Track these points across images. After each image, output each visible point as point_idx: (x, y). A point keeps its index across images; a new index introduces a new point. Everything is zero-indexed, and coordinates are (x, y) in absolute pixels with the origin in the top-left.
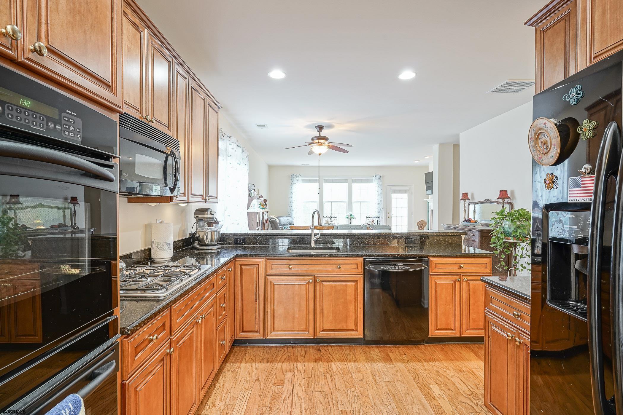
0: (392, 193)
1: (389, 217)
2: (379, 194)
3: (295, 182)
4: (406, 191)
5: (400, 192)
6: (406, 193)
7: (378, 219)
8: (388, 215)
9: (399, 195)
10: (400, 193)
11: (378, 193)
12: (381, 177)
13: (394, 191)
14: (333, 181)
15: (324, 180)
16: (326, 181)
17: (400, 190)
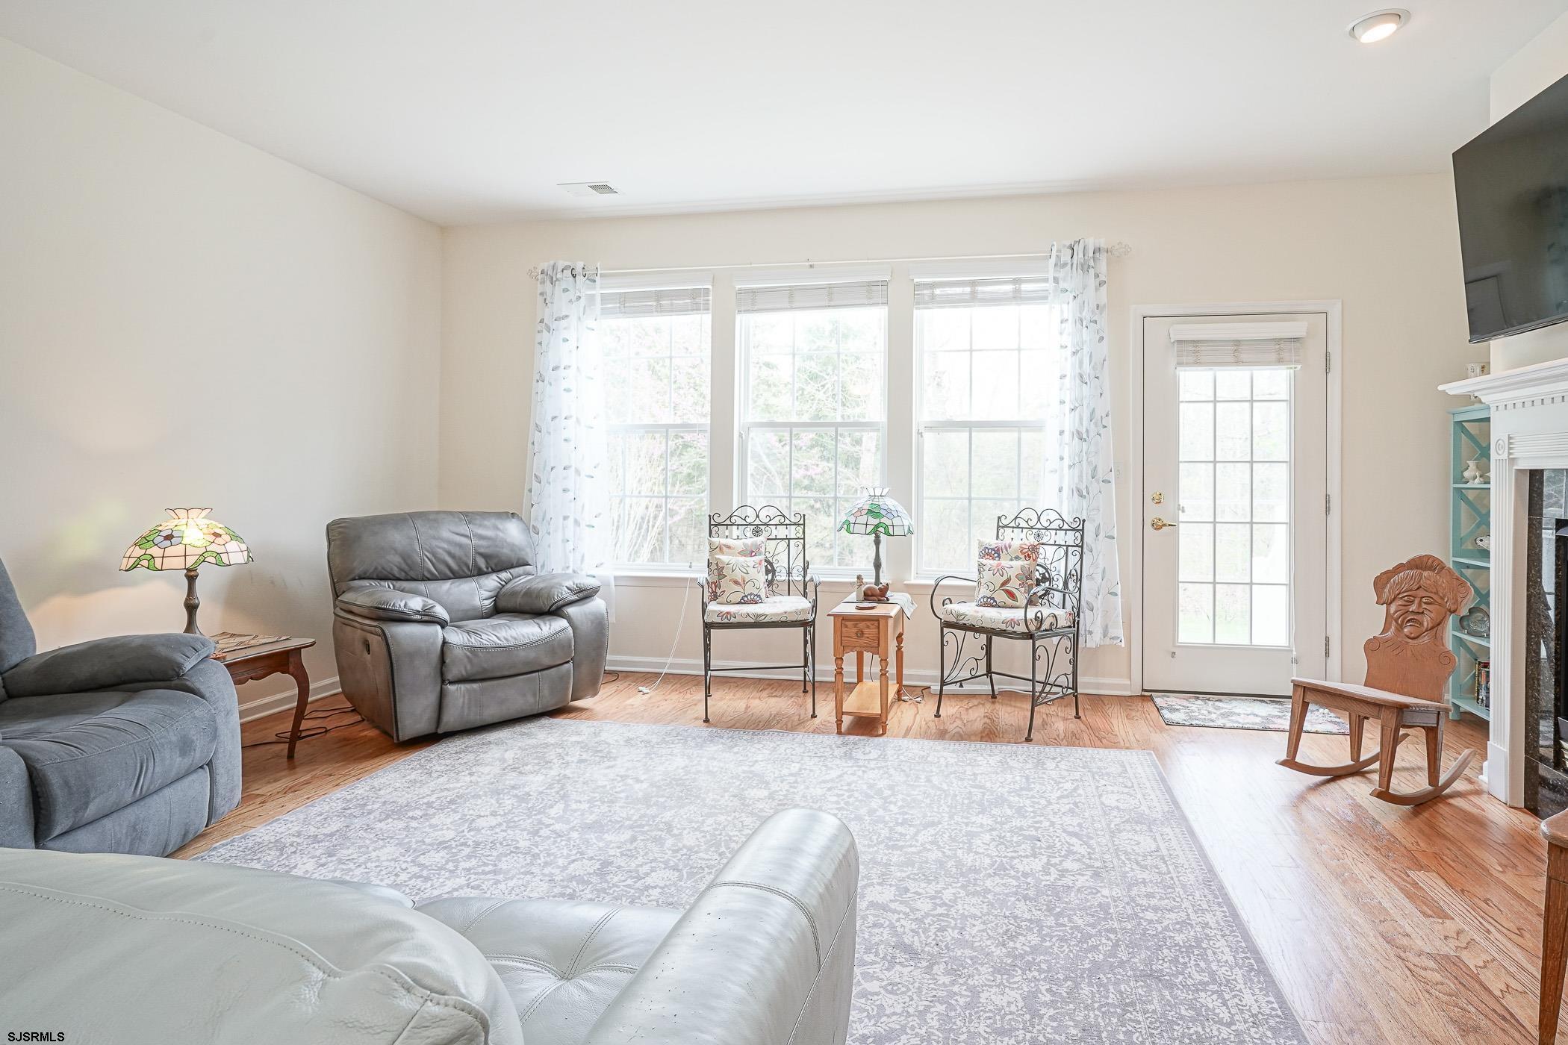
0: (1180, 364)
1: (1158, 526)
2: (1087, 368)
3: (560, 303)
4: (1281, 350)
5: (1237, 352)
6: (1280, 361)
7: (1070, 538)
8: (1153, 512)
9: (1233, 380)
10: (1238, 362)
11: (1081, 363)
12: (1103, 258)
13: (1194, 352)
14: (792, 298)
15: (740, 292)
16: (752, 300)
17: (1237, 343)
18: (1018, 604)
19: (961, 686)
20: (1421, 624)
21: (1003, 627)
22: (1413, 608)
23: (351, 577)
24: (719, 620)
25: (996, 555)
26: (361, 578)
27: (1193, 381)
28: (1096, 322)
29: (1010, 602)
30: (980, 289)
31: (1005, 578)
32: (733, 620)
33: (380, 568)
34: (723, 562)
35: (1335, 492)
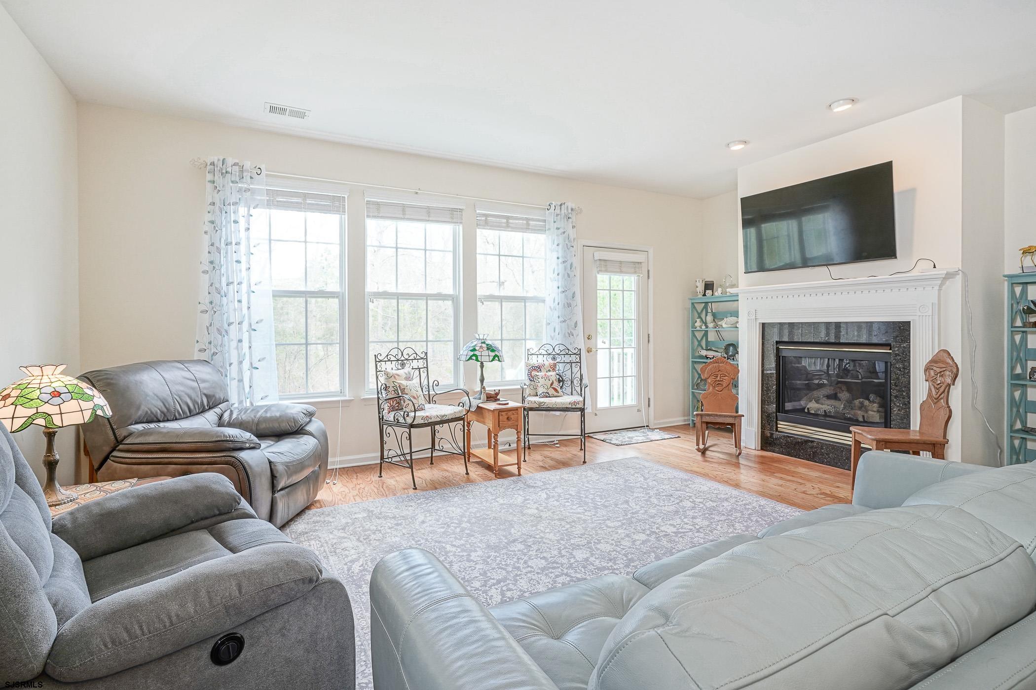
0: (599, 271)
1: (589, 351)
4: (635, 267)
5: (619, 268)
6: (634, 272)
7: (573, 358)
8: (588, 344)
9: (617, 279)
10: (619, 272)
12: (574, 214)
13: (605, 265)
14: (403, 212)
15: (368, 203)
16: (378, 210)
17: (621, 262)
18: (559, 394)
19: (510, 445)
20: (722, 385)
21: (570, 406)
22: (718, 378)
23: (129, 422)
24: (422, 422)
25: (539, 370)
26: (137, 423)
27: (603, 279)
28: (573, 247)
29: (556, 394)
30: (511, 221)
31: (551, 382)
32: (430, 421)
33: (149, 412)
34: (403, 385)
35: (651, 333)
